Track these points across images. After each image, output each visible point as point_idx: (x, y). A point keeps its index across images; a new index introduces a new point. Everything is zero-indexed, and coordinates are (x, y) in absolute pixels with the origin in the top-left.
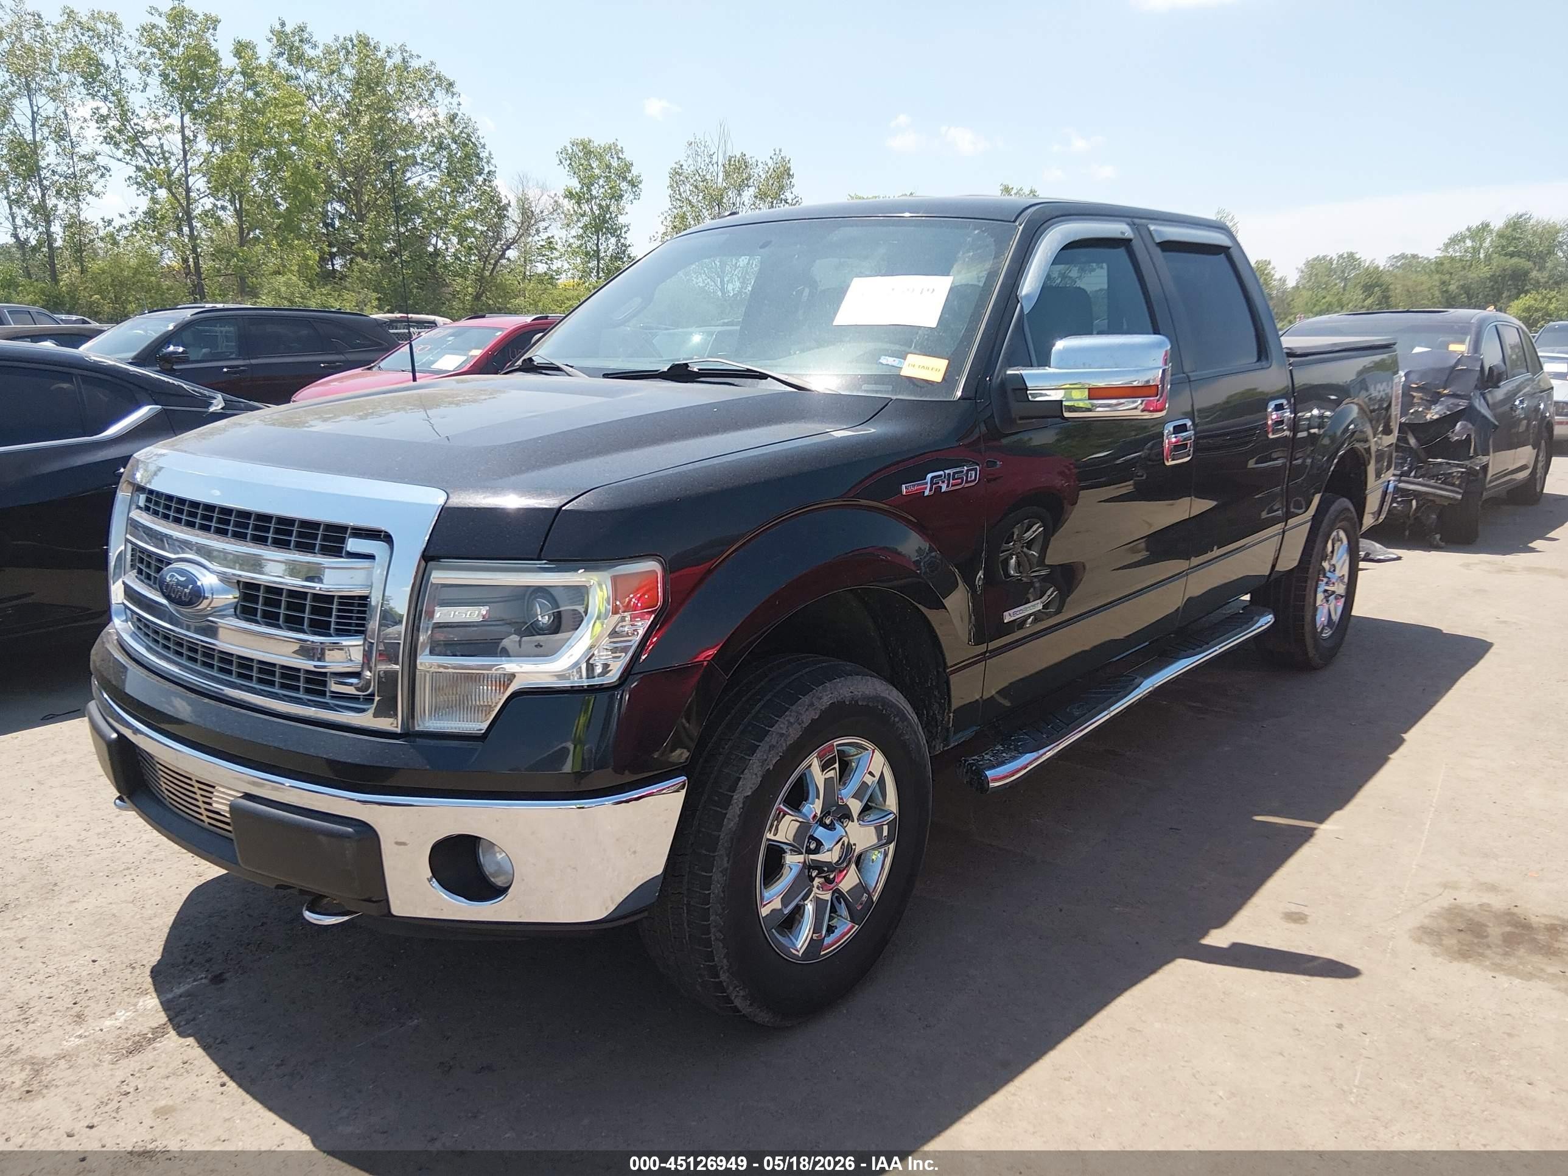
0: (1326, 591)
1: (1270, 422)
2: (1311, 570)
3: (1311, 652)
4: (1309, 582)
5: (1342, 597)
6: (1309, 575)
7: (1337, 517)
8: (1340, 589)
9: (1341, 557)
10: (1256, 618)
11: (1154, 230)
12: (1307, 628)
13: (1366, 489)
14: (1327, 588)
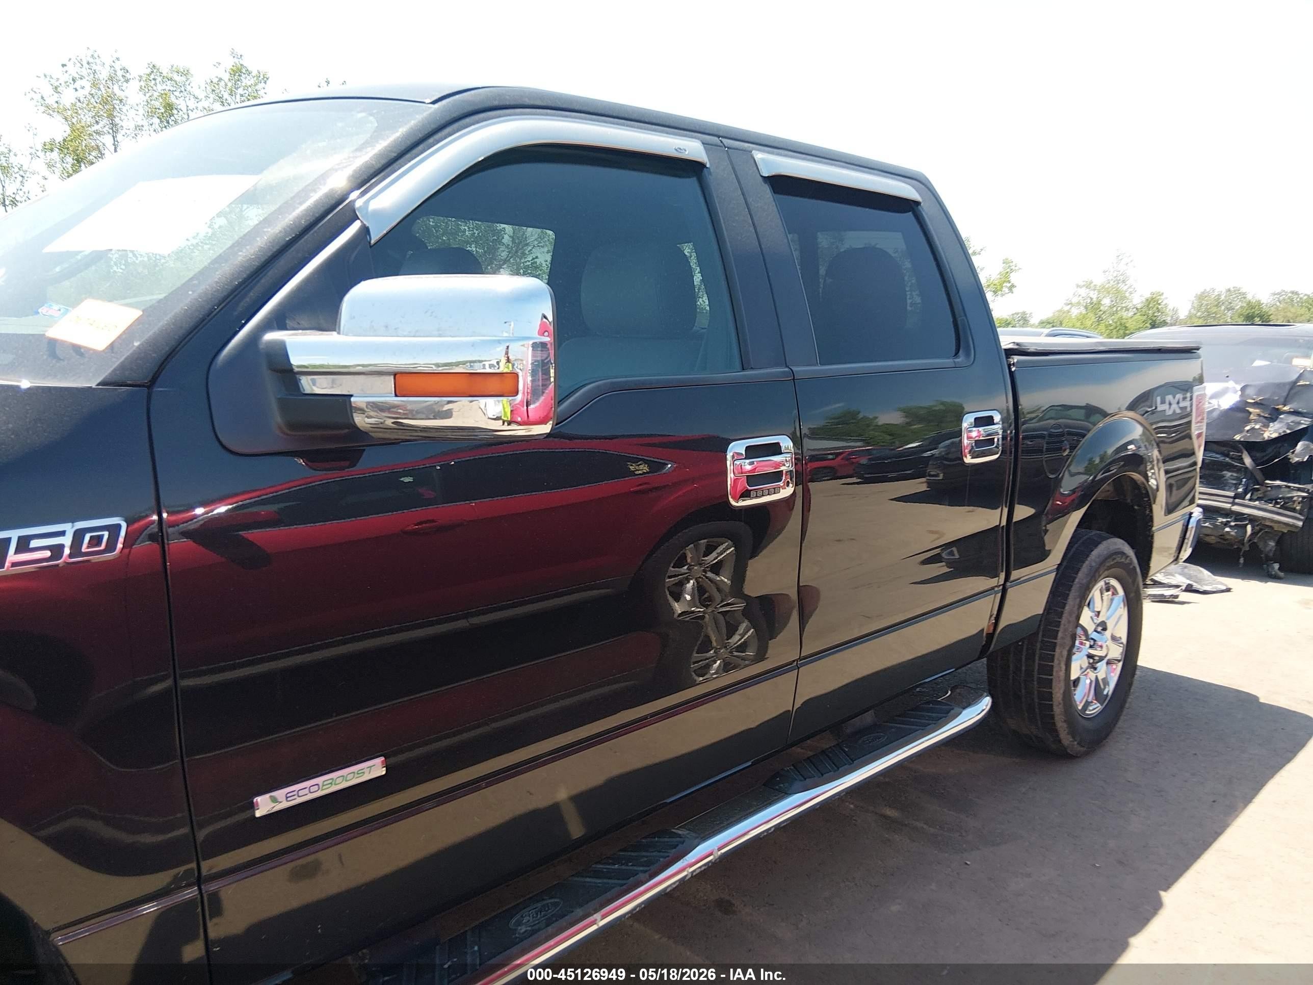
0: (1090, 656)
1: (966, 442)
2: (1060, 635)
3: (1066, 739)
4: (1058, 650)
5: (1119, 661)
6: (1058, 641)
7: (1102, 563)
8: (1116, 652)
9: (1116, 610)
10: (957, 709)
11: (763, 159)
12: (1058, 710)
13: (1152, 526)
14: (1092, 652)
